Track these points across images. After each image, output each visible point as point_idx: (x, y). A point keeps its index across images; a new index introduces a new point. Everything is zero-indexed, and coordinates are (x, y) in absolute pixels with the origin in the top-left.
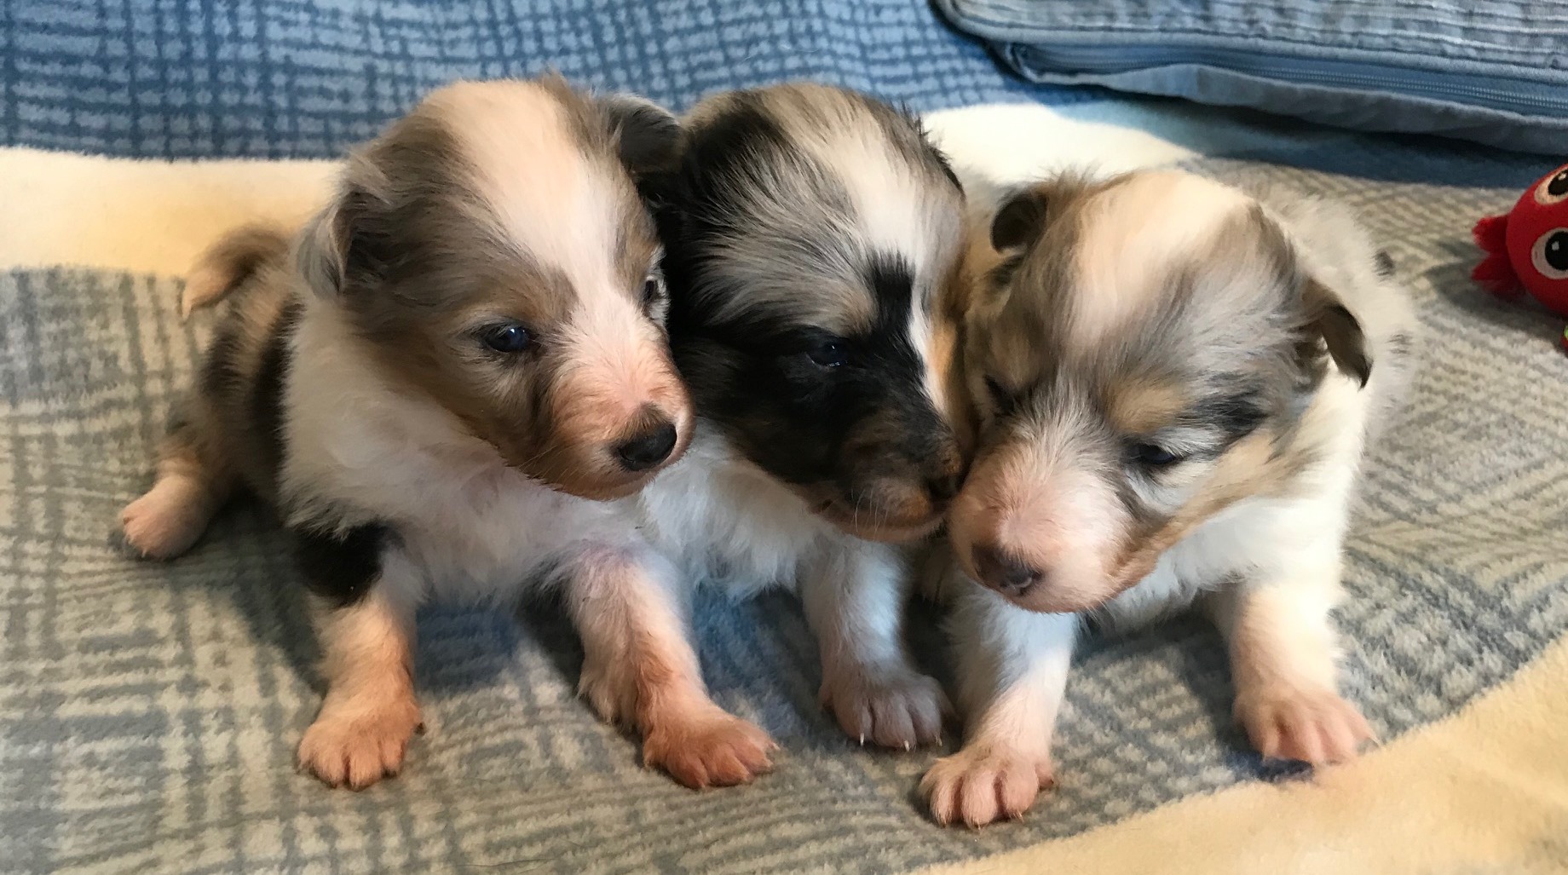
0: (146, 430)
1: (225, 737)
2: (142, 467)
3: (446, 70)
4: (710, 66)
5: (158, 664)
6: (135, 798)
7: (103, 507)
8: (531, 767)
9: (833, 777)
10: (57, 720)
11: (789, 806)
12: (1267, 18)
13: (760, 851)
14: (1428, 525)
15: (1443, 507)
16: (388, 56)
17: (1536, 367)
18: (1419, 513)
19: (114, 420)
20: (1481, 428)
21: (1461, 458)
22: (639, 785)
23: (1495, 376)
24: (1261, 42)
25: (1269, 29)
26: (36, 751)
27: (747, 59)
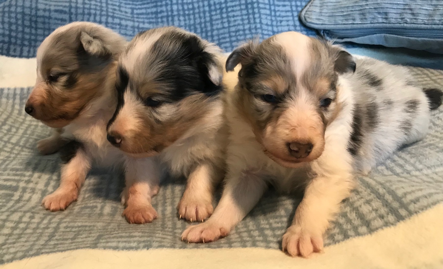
12: (408, 17)
24: (405, 25)
25: (408, 20)
27: (236, 36)
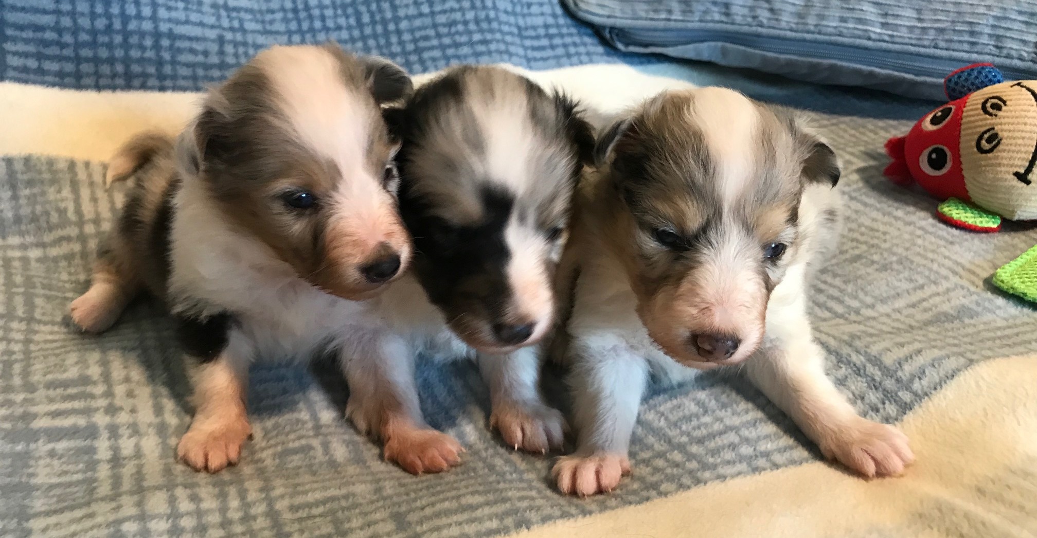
0: (84, 255)
1: (133, 441)
2: (82, 277)
3: (267, 38)
4: (426, 38)
5: (92, 396)
6: (79, 476)
7: (58, 301)
8: (317, 461)
9: (497, 468)
10: (32, 429)
11: (472, 485)
12: (764, 15)
13: (455, 512)
14: (855, 322)
15: (864, 311)
16: (232, 29)
17: (921, 228)
18: (850, 314)
19: (65, 249)
20: (887, 264)
21: (875, 282)
22: (382, 472)
23: (896, 233)
24: (759, 29)
25: (765, 21)
26: (19, 447)
27: (449, 34)
